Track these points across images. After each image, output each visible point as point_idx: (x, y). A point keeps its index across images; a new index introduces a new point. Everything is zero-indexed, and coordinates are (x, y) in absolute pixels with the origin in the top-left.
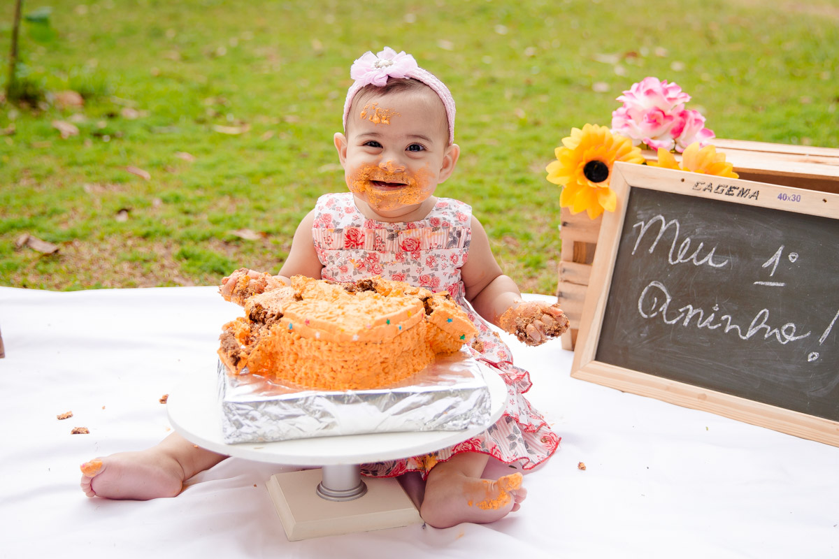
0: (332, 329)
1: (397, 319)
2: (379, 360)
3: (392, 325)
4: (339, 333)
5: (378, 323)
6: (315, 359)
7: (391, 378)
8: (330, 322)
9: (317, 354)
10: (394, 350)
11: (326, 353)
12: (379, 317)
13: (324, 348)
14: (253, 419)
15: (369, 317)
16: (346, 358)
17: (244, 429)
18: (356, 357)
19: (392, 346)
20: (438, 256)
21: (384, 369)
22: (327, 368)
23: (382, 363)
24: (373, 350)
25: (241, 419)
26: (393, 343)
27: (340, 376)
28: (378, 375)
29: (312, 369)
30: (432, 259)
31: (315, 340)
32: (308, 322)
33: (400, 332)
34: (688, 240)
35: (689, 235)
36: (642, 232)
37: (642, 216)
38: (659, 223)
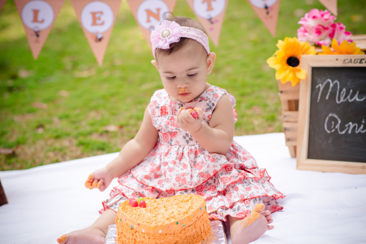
34: (344, 90)
35: (344, 87)
36: (321, 89)
37: (320, 81)
38: (329, 83)
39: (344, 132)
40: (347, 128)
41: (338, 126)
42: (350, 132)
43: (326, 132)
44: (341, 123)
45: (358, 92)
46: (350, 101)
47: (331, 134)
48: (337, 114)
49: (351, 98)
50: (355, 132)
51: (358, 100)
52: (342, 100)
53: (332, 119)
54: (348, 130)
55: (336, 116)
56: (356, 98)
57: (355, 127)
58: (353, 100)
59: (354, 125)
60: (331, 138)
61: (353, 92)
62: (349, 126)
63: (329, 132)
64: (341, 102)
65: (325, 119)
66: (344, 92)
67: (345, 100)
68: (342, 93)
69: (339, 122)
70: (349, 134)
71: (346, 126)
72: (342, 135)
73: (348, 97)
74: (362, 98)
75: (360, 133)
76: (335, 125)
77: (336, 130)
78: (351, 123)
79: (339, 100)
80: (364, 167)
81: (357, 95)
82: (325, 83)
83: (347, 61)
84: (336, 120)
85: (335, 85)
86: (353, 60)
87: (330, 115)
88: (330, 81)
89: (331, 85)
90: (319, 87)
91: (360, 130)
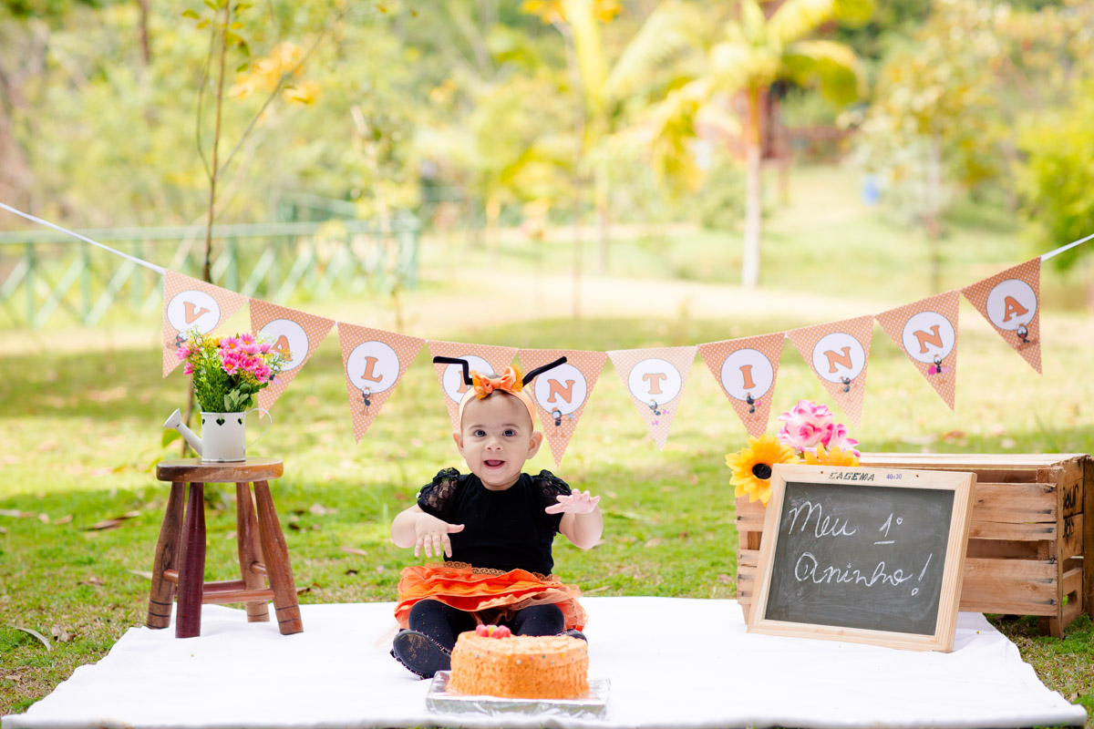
34: (828, 517)
35: (828, 514)
36: (796, 516)
37: (795, 504)
38: (808, 507)
39: (820, 581)
40: (826, 575)
41: (813, 572)
42: (828, 581)
43: (796, 580)
44: (818, 567)
45: (846, 522)
46: (834, 535)
47: (802, 583)
48: (814, 553)
50: (836, 581)
51: (844, 533)
52: (823, 533)
53: (807, 560)
54: (826, 578)
55: (812, 557)
56: (843, 531)
57: (837, 573)
58: (838, 533)
59: (835, 571)
60: (801, 589)
61: (839, 522)
62: (829, 572)
63: (800, 580)
64: (821, 536)
65: (797, 560)
66: (827, 522)
67: (827, 534)
68: (824, 522)
69: (816, 565)
70: (827, 584)
71: (825, 572)
72: (818, 584)
73: (833, 529)
74: (851, 531)
75: (843, 581)
76: (809, 570)
77: (811, 577)
78: (831, 568)
79: (819, 533)
80: (842, 633)
81: (844, 527)
82: (802, 507)
83: (836, 476)
84: (811, 563)
85: (816, 512)
86: (844, 475)
87: (804, 554)
88: (810, 504)
89: (811, 511)
90: (793, 514)
91: (844, 579)
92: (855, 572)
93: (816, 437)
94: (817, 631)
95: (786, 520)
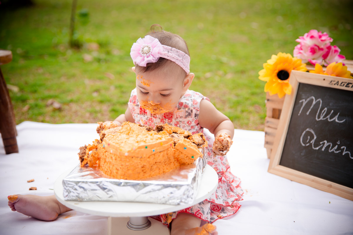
0: (117, 149)
1: (152, 146)
2: (140, 166)
3: (148, 149)
4: (119, 151)
5: (140, 148)
6: (110, 163)
7: (146, 175)
8: (117, 146)
9: (111, 160)
10: (149, 162)
11: (114, 160)
12: (142, 144)
13: (114, 158)
14: (76, 189)
15: (136, 145)
16: (123, 164)
17: (72, 194)
18: (127, 164)
19: (148, 159)
20: (181, 121)
21: (143, 171)
22: (114, 168)
23: (142, 167)
24: (136, 161)
25: (71, 189)
26: (149, 157)
27: (120, 172)
28: (139, 173)
29: (109, 167)
30: (178, 123)
31: (111, 154)
32: (109, 144)
33: (153, 153)
34: (326, 109)
35: (326, 107)
36: (304, 104)
37: (304, 97)
38: (312, 100)
39: (317, 148)
40: (322, 145)
41: (313, 142)
42: (323, 149)
43: (301, 144)
44: (316, 139)
45: (339, 114)
46: (329, 120)
47: (305, 147)
48: (314, 130)
49: (331, 118)
50: (328, 150)
51: (337, 121)
52: (321, 118)
53: (309, 133)
54: (322, 147)
55: (313, 132)
56: (336, 119)
57: (329, 146)
58: (332, 120)
59: (328, 144)
60: (304, 151)
61: (333, 113)
62: (324, 144)
63: (303, 145)
64: (320, 119)
65: (302, 132)
66: (325, 111)
67: (324, 119)
68: (323, 111)
69: (315, 138)
70: (322, 151)
71: (321, 143)
72: (316, 150)
73: (328, 117)
74: (342, 120)
75: (333, 152)
76: (310, 140)
77: (311, 144)
78: (326, 142)
79: (319, 117)
80: (330, 186)
81: (337, 116)
82: (308, 100)
83: (335, 83)
84: (312, 137)
85: (318, 103)
86: (340, 83)
87: (308, 130)
88: (314, 98)
89: (314, 103)
90: (302, 102)
91: (334, 150)
92: (342, 147)
93: (320, 53)
94: (313, 181)
95: (297, 106)
